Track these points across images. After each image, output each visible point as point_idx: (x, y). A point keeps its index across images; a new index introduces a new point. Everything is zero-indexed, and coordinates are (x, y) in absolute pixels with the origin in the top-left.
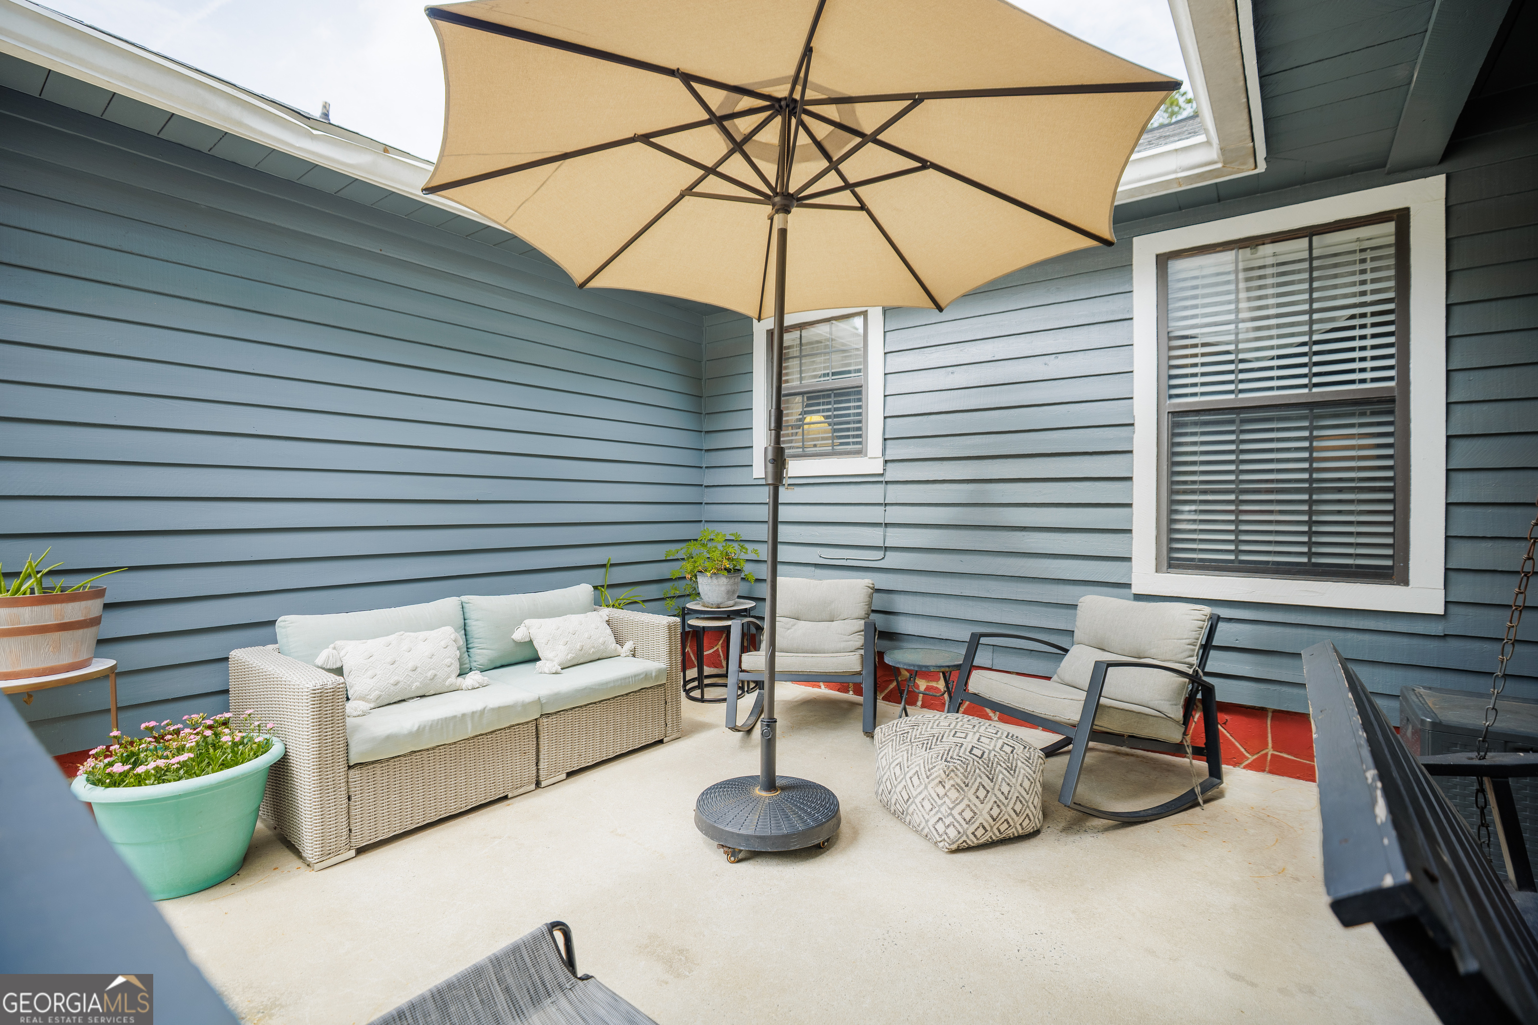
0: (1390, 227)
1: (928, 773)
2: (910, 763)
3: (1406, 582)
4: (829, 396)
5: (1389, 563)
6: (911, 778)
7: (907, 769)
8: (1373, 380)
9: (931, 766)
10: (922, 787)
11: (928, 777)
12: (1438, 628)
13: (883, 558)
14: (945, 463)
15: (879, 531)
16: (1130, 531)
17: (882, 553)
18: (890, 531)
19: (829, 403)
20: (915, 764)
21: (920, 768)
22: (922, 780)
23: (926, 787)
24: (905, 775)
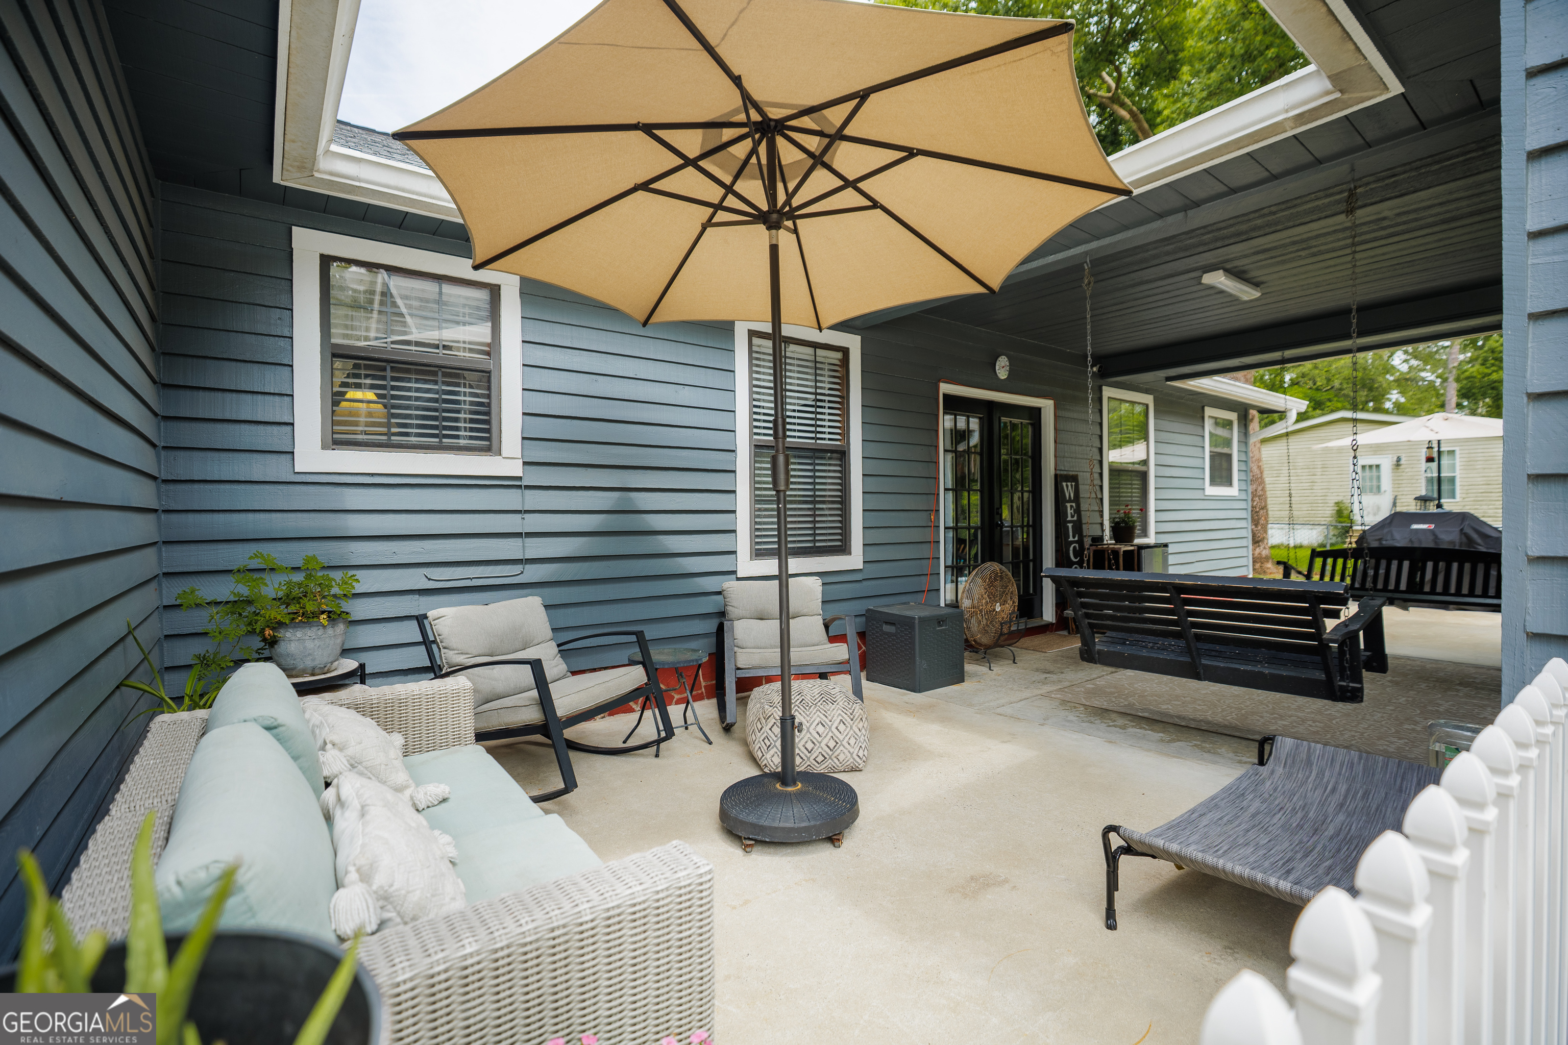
0: (839, 355)
1: (852, 717)
2: (830, 718)
3: (850, 554)
4: (435, 374)
5: (839, 543)
6: (837, 728)
7: (830, 724)
8: (830, 439)
9: (851, 711)
10: (849, 728)
11: (852, 720)
12: (858, 577)
13: (522, 573)
14: (589, 470)
15: (518, 542)
16: (734, 531)
17: (521, 566)
18: (529, 541)
19: (436, 383)
20: (836, 716)
21: (843, 717)
22: (847, 724)
23: (851, 728)
24: (830, 728)
